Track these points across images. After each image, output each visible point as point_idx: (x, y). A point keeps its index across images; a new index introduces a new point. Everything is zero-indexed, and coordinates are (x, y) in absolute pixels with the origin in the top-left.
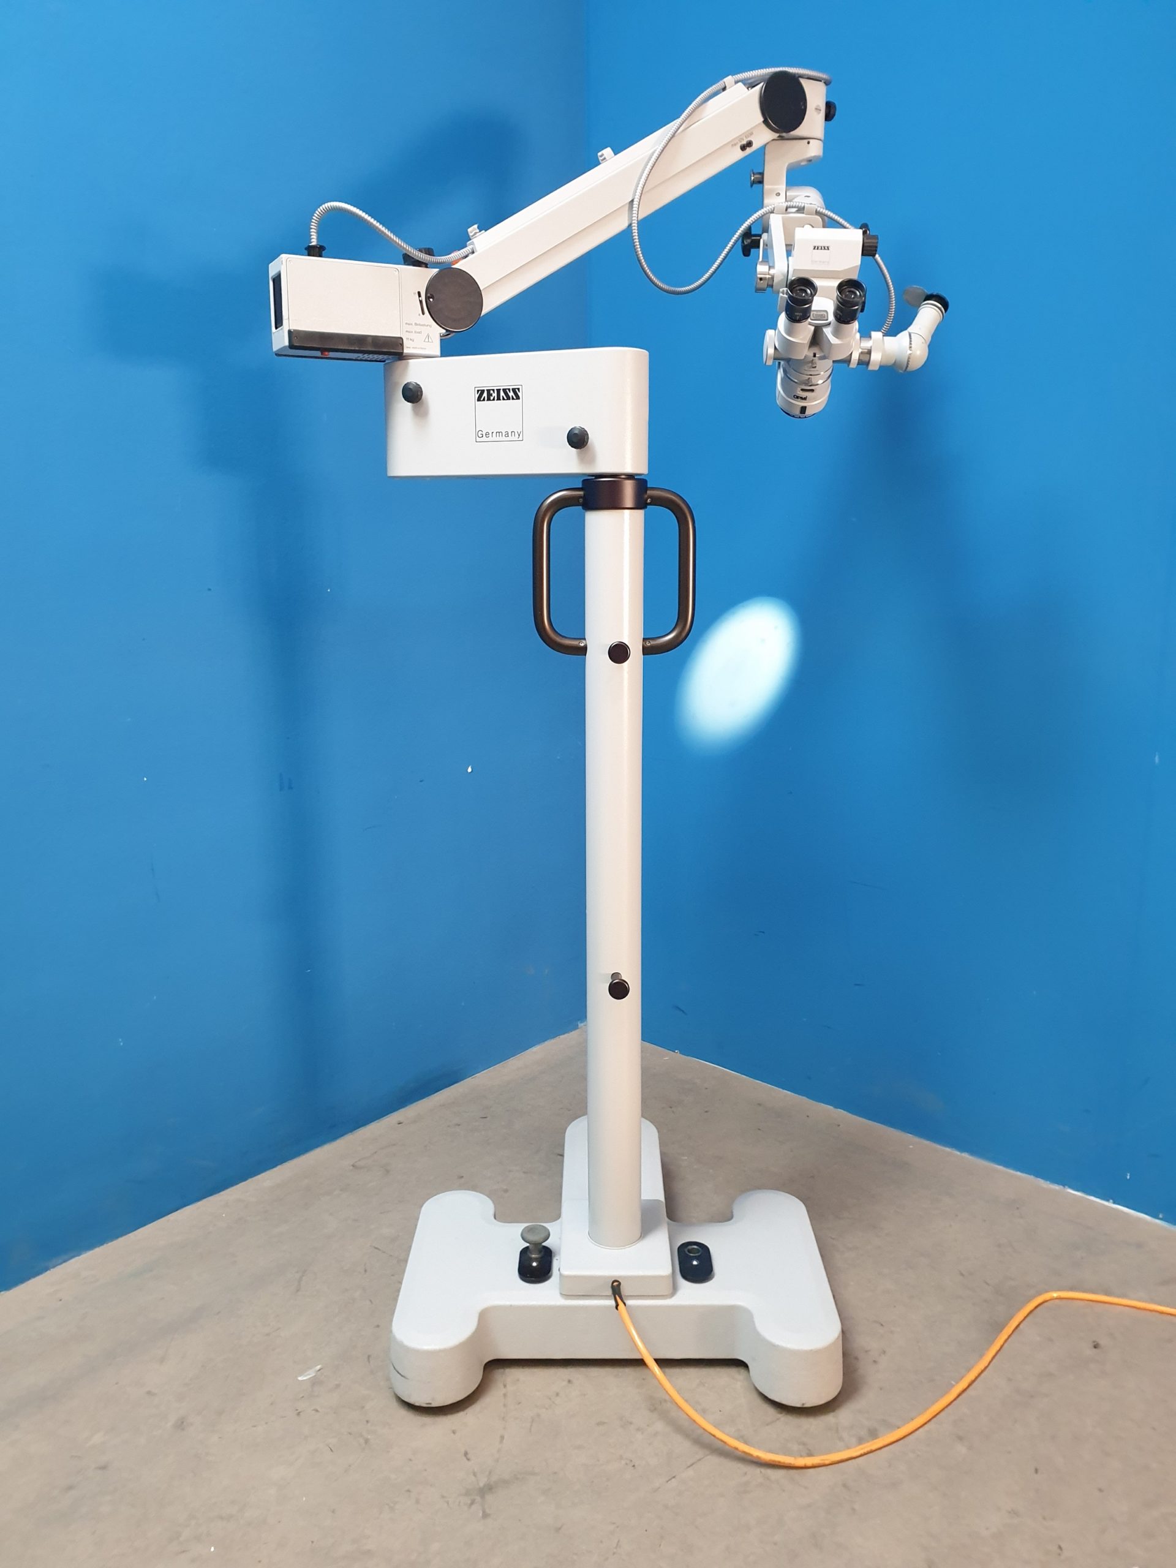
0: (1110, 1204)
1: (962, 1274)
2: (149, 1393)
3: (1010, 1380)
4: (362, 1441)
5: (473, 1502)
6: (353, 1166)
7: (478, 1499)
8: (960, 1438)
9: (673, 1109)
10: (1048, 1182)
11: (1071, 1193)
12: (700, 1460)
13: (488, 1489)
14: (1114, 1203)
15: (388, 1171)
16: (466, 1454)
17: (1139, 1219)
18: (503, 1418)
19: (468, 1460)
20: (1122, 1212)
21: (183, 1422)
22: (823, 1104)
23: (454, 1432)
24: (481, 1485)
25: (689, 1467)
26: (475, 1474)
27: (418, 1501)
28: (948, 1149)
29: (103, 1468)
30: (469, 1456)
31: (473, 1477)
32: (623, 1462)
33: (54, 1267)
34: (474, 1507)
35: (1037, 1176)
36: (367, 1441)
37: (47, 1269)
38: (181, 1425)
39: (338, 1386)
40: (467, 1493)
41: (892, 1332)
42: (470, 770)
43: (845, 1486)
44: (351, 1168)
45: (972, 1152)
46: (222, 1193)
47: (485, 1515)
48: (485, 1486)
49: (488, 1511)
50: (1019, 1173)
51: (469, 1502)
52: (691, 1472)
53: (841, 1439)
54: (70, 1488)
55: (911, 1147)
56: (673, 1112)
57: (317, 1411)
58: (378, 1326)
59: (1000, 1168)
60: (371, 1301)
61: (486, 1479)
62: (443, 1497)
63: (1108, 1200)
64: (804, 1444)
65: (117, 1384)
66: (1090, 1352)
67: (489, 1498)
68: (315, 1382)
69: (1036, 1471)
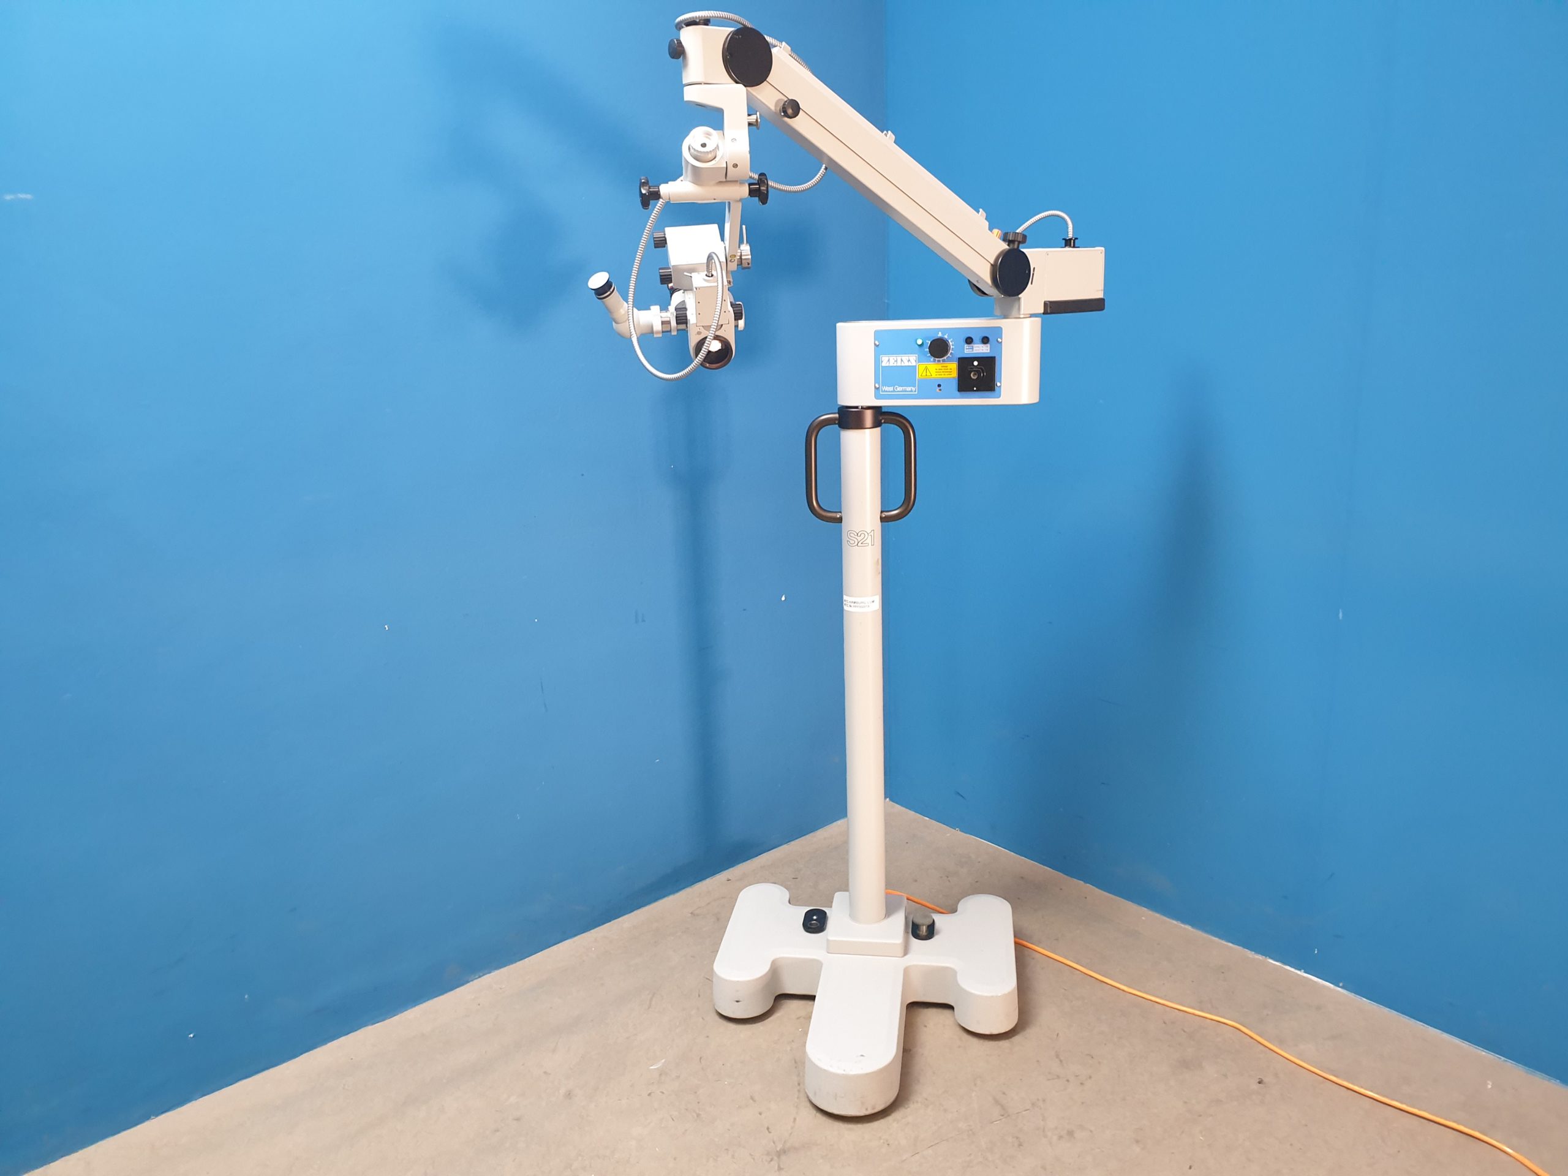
0: (1301, 973)
1: (1165, 1023)
2: (545, 1073)
3: (1185, 1102)
4: (695, 1115)
5: (772, 1160)
6: (692, 913)
7: (775, 1158)
8: (1137, 1142)
9: (949, 878)
10: (1253, 953)
11: (1272, 963)
12: (938, 1143)
13: (783, 1152)
14: (1305, 972)
15: (718, 919)
16: (768, 1129)
17: (1324, 986)
18: (797, 1107)
19: (770, 1132)
20: (1311, 980)
21: (569, 1094)
22: (1075, 880)
23: (760, 1114)
24: (778, 1149)
25: (929, 1147)
26: (774, 1143)
27: (733, 1156)
28: (1175, 922)
29: (518, 1119)
30: (770, 1130)
31: (773, 1144)
32: (882, 1141)
33: (472, 981)
34: (772, 1163)
35: (1244, 947)
36: (698, 1115)
37: (468, 982)
38: (569, 1095)
39: (678, 1077)
40: (768, 1154)
41: (1099, 1063)
42: (783, 599)
43: (1044, 1168)
44: (690, 915)
45: (1193, 925)
46: (592, 931)
47: (780, 1169)
48: (780, 1150)
49: (782, 1167)
50: (1230, 945)
51: (770, 1160)
52: (930, 1151)
53: (1045, 1136)
54: (497, 1130)
55: (1143, 918)
56: (949, 881)
57: (663, 1093)
58: (708, 1037)
59: (1216, 939)
60: (703, 1018)
61: (781, 1146)
62: (751, 1155)
63: (1300, 970)
64: (1017, 1138)
65: (523, 1065)
66: (1255, 1086)
67: (783, 1158)
68: (662, 1073)
69: (1190, 1168)
